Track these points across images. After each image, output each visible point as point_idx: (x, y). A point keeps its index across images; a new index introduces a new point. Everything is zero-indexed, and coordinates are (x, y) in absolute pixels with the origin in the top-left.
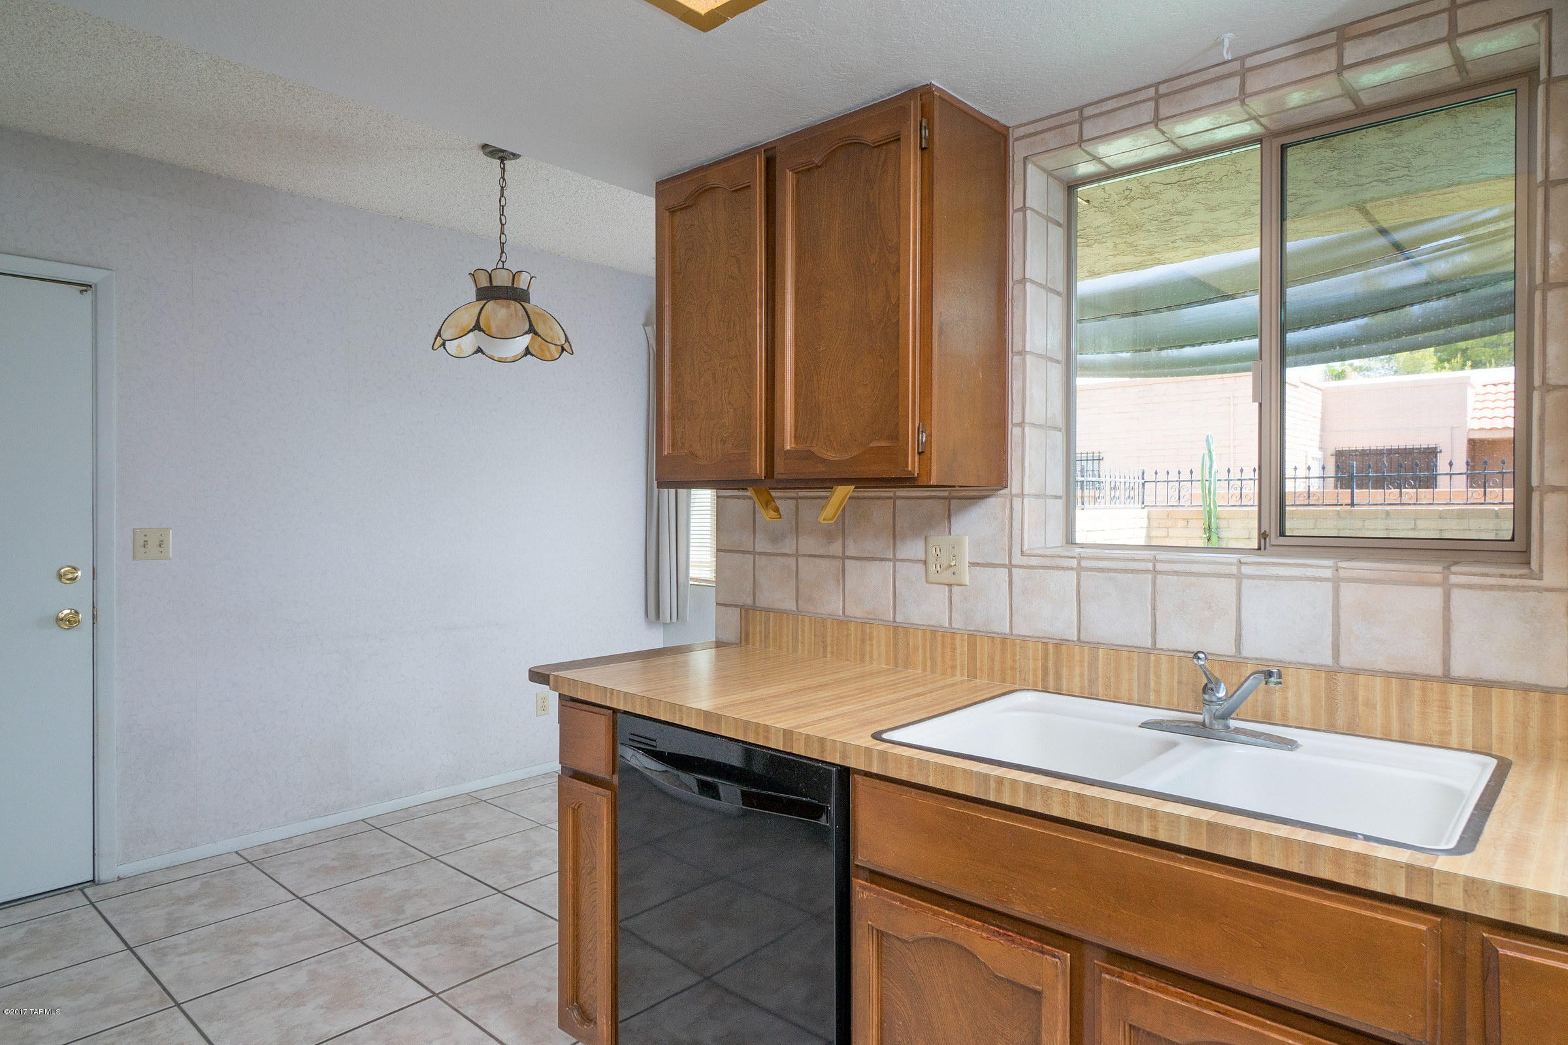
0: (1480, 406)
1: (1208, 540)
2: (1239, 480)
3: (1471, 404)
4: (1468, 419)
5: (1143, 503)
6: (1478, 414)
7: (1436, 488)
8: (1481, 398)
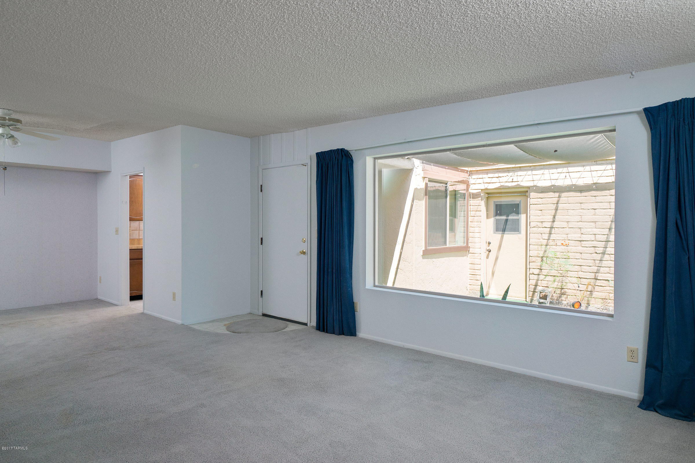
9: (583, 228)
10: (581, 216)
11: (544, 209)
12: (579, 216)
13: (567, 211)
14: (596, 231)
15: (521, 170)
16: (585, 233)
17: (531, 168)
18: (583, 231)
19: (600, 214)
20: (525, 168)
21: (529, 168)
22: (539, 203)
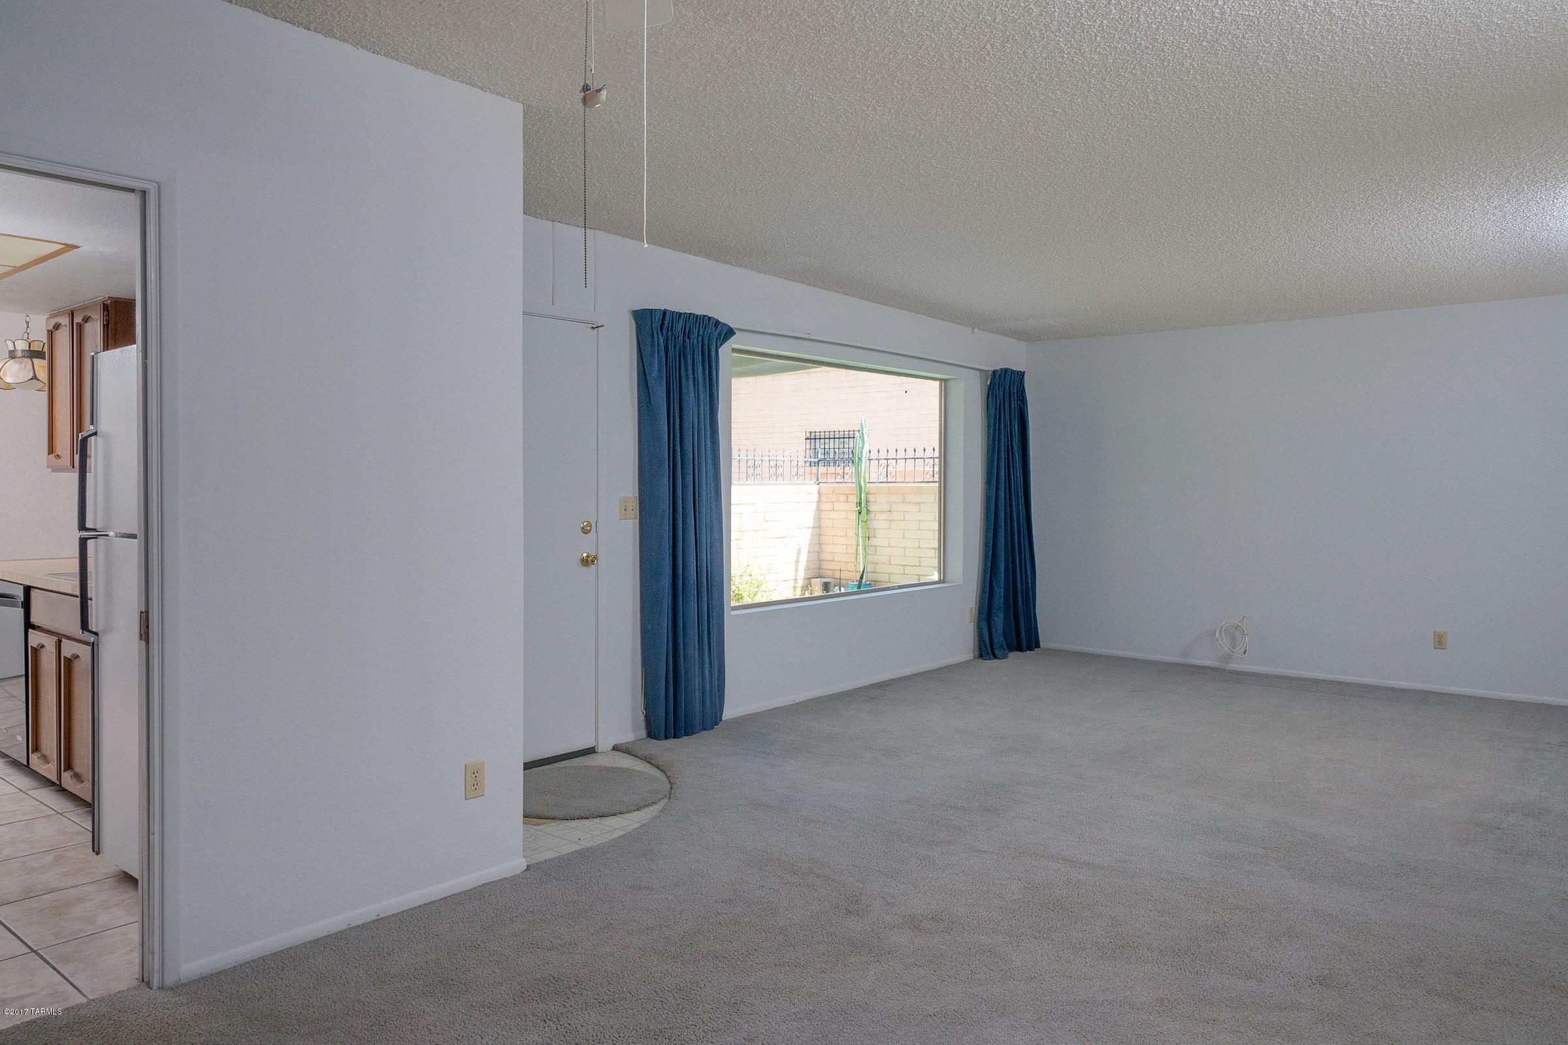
1: (860, 513)
2: (885, 459)
5: (818, 480)
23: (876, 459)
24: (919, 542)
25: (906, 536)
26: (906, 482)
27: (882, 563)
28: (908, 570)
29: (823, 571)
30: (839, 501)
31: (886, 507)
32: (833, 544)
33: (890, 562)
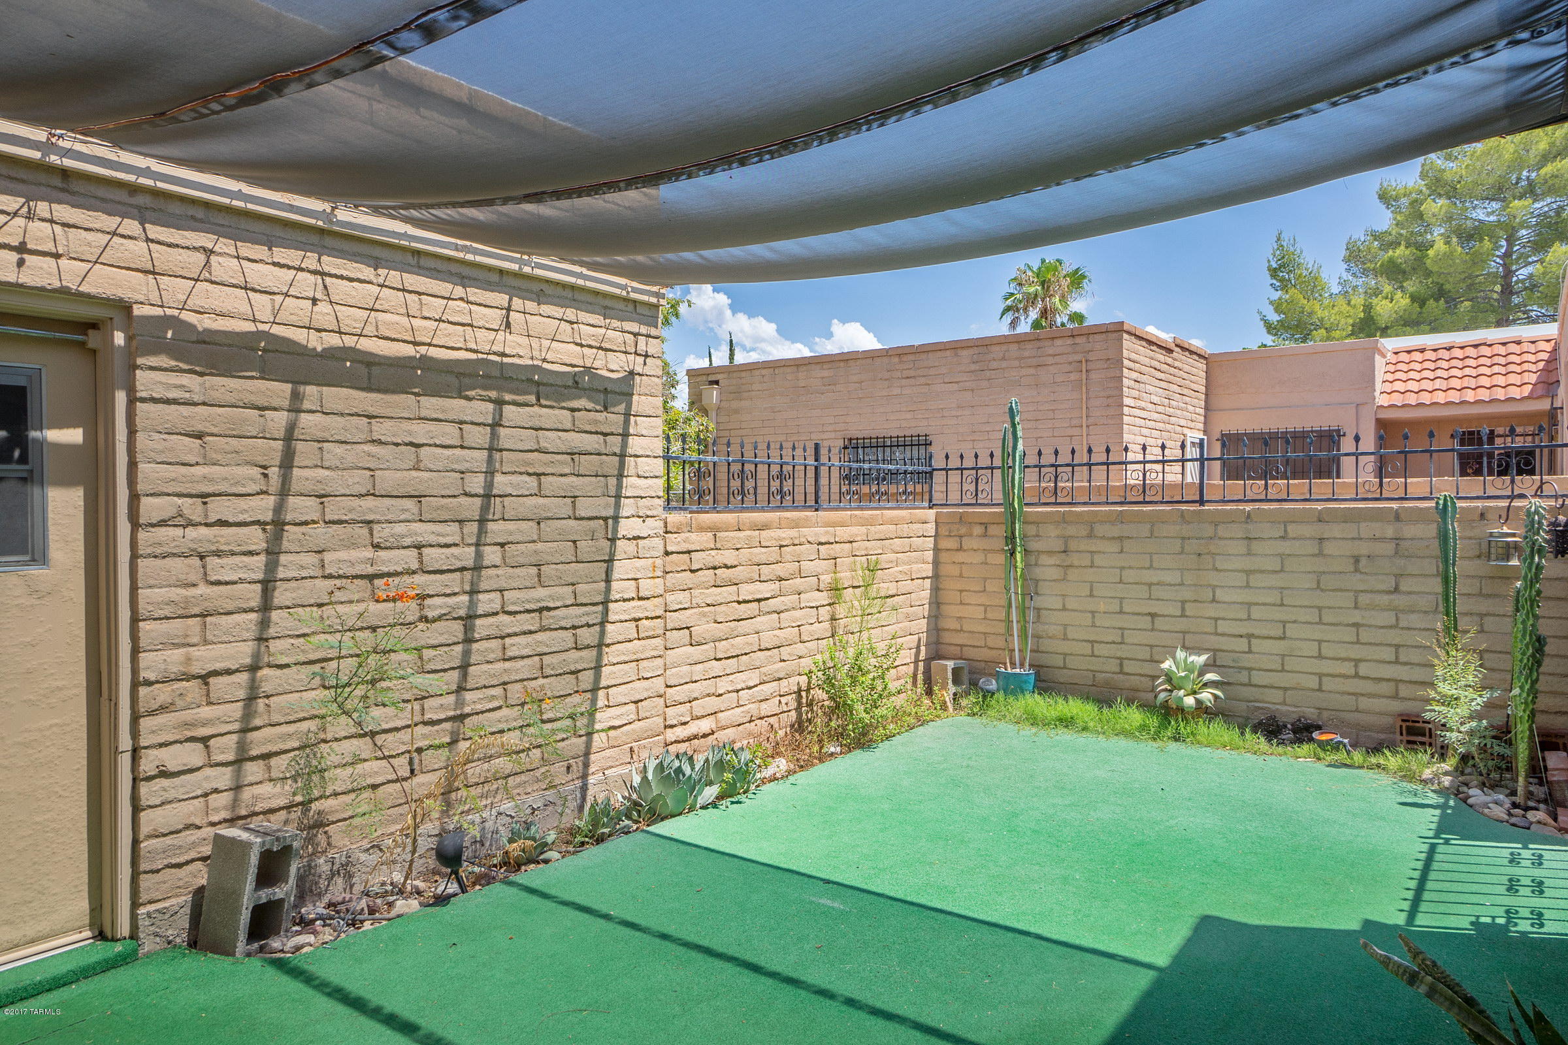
0: (1390, 377)
2: (1052, 465)
3: (1379, 376)
4: (1377, 394)
5: (930, 501)
6: (1388, 387)
7: (1338, 477)
8: (1392, 368)
9: (379, 522)
10: (372, 473)
11: (215, 430)
12: (364, 471)
13: (320, 445)
14: (426, 533)
15: (73, 193)
16: (388, 544)
17: (133, 201)
18: (382, 533)
19: (432, 467)
20: (101, 192)
21: (122, 196)
22: (187, 395)
23: (1035, 466)
24: (1121, 603)
25: (1095, 593)
26: (1093, 504)
27: (1050, 638)
28: (1100, 650)
29: (943, 646)
30: (971, 535)
31: (1058, 545)
32: (961, 603)
33: (1065, 634)
